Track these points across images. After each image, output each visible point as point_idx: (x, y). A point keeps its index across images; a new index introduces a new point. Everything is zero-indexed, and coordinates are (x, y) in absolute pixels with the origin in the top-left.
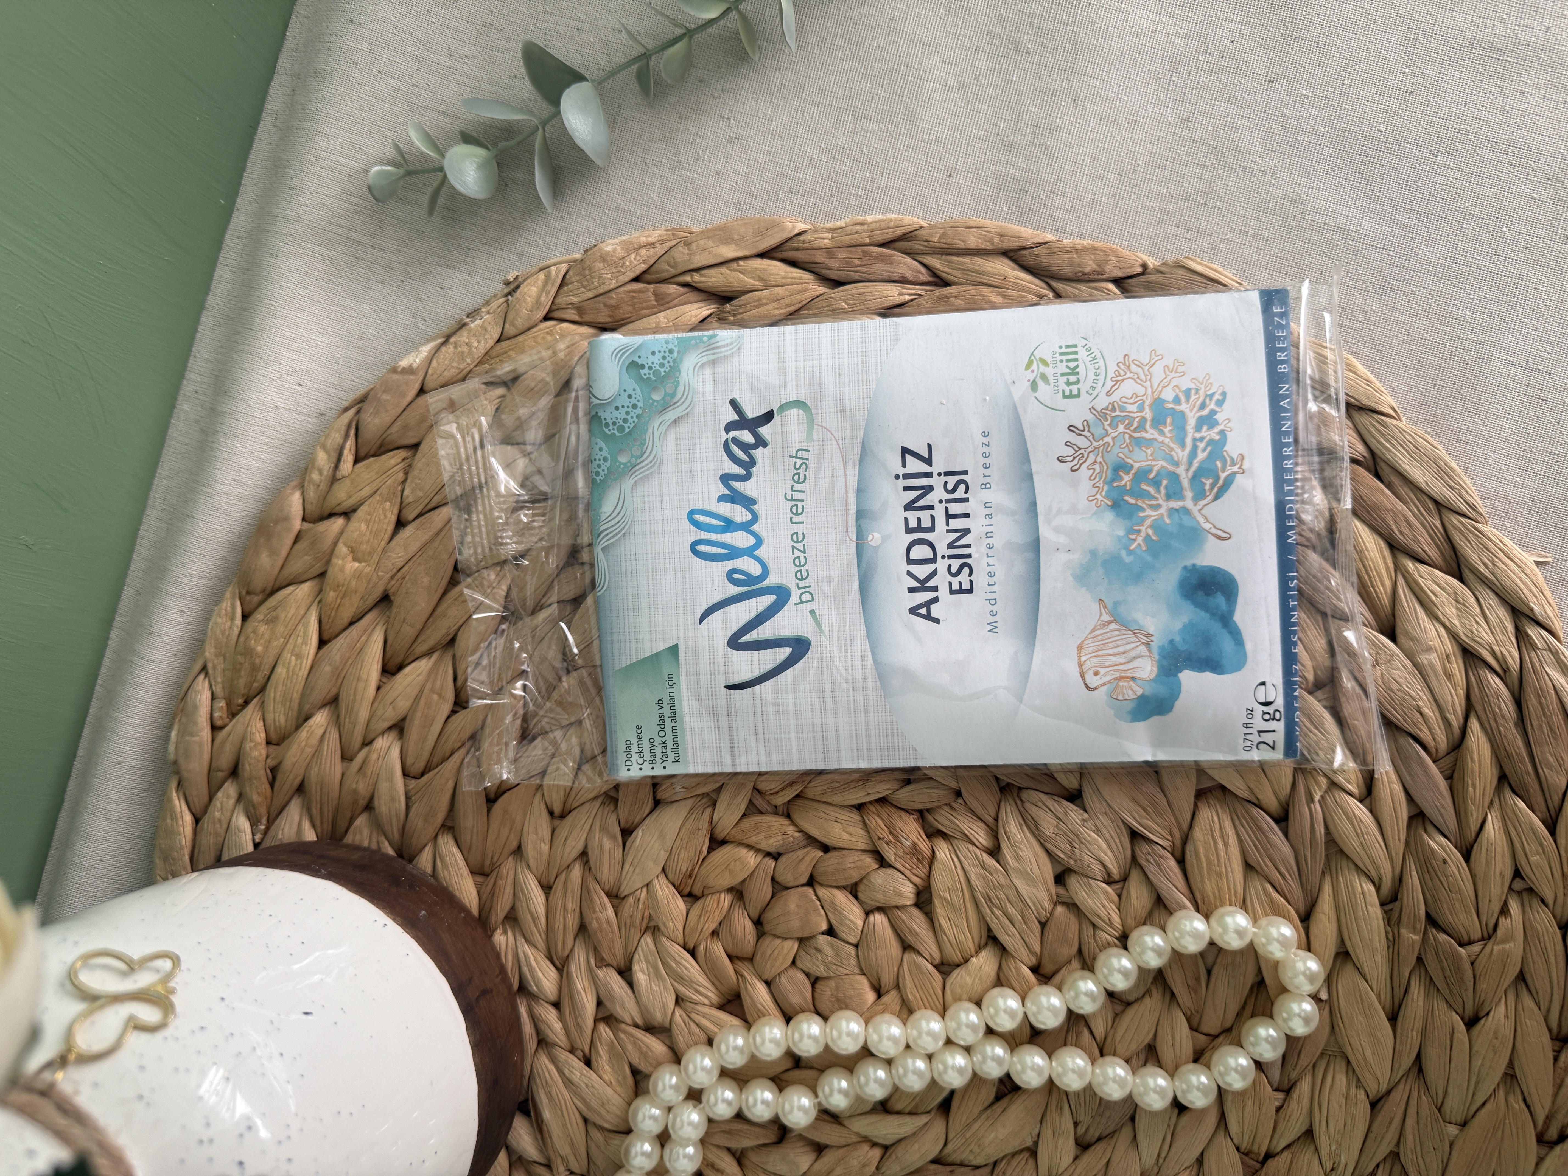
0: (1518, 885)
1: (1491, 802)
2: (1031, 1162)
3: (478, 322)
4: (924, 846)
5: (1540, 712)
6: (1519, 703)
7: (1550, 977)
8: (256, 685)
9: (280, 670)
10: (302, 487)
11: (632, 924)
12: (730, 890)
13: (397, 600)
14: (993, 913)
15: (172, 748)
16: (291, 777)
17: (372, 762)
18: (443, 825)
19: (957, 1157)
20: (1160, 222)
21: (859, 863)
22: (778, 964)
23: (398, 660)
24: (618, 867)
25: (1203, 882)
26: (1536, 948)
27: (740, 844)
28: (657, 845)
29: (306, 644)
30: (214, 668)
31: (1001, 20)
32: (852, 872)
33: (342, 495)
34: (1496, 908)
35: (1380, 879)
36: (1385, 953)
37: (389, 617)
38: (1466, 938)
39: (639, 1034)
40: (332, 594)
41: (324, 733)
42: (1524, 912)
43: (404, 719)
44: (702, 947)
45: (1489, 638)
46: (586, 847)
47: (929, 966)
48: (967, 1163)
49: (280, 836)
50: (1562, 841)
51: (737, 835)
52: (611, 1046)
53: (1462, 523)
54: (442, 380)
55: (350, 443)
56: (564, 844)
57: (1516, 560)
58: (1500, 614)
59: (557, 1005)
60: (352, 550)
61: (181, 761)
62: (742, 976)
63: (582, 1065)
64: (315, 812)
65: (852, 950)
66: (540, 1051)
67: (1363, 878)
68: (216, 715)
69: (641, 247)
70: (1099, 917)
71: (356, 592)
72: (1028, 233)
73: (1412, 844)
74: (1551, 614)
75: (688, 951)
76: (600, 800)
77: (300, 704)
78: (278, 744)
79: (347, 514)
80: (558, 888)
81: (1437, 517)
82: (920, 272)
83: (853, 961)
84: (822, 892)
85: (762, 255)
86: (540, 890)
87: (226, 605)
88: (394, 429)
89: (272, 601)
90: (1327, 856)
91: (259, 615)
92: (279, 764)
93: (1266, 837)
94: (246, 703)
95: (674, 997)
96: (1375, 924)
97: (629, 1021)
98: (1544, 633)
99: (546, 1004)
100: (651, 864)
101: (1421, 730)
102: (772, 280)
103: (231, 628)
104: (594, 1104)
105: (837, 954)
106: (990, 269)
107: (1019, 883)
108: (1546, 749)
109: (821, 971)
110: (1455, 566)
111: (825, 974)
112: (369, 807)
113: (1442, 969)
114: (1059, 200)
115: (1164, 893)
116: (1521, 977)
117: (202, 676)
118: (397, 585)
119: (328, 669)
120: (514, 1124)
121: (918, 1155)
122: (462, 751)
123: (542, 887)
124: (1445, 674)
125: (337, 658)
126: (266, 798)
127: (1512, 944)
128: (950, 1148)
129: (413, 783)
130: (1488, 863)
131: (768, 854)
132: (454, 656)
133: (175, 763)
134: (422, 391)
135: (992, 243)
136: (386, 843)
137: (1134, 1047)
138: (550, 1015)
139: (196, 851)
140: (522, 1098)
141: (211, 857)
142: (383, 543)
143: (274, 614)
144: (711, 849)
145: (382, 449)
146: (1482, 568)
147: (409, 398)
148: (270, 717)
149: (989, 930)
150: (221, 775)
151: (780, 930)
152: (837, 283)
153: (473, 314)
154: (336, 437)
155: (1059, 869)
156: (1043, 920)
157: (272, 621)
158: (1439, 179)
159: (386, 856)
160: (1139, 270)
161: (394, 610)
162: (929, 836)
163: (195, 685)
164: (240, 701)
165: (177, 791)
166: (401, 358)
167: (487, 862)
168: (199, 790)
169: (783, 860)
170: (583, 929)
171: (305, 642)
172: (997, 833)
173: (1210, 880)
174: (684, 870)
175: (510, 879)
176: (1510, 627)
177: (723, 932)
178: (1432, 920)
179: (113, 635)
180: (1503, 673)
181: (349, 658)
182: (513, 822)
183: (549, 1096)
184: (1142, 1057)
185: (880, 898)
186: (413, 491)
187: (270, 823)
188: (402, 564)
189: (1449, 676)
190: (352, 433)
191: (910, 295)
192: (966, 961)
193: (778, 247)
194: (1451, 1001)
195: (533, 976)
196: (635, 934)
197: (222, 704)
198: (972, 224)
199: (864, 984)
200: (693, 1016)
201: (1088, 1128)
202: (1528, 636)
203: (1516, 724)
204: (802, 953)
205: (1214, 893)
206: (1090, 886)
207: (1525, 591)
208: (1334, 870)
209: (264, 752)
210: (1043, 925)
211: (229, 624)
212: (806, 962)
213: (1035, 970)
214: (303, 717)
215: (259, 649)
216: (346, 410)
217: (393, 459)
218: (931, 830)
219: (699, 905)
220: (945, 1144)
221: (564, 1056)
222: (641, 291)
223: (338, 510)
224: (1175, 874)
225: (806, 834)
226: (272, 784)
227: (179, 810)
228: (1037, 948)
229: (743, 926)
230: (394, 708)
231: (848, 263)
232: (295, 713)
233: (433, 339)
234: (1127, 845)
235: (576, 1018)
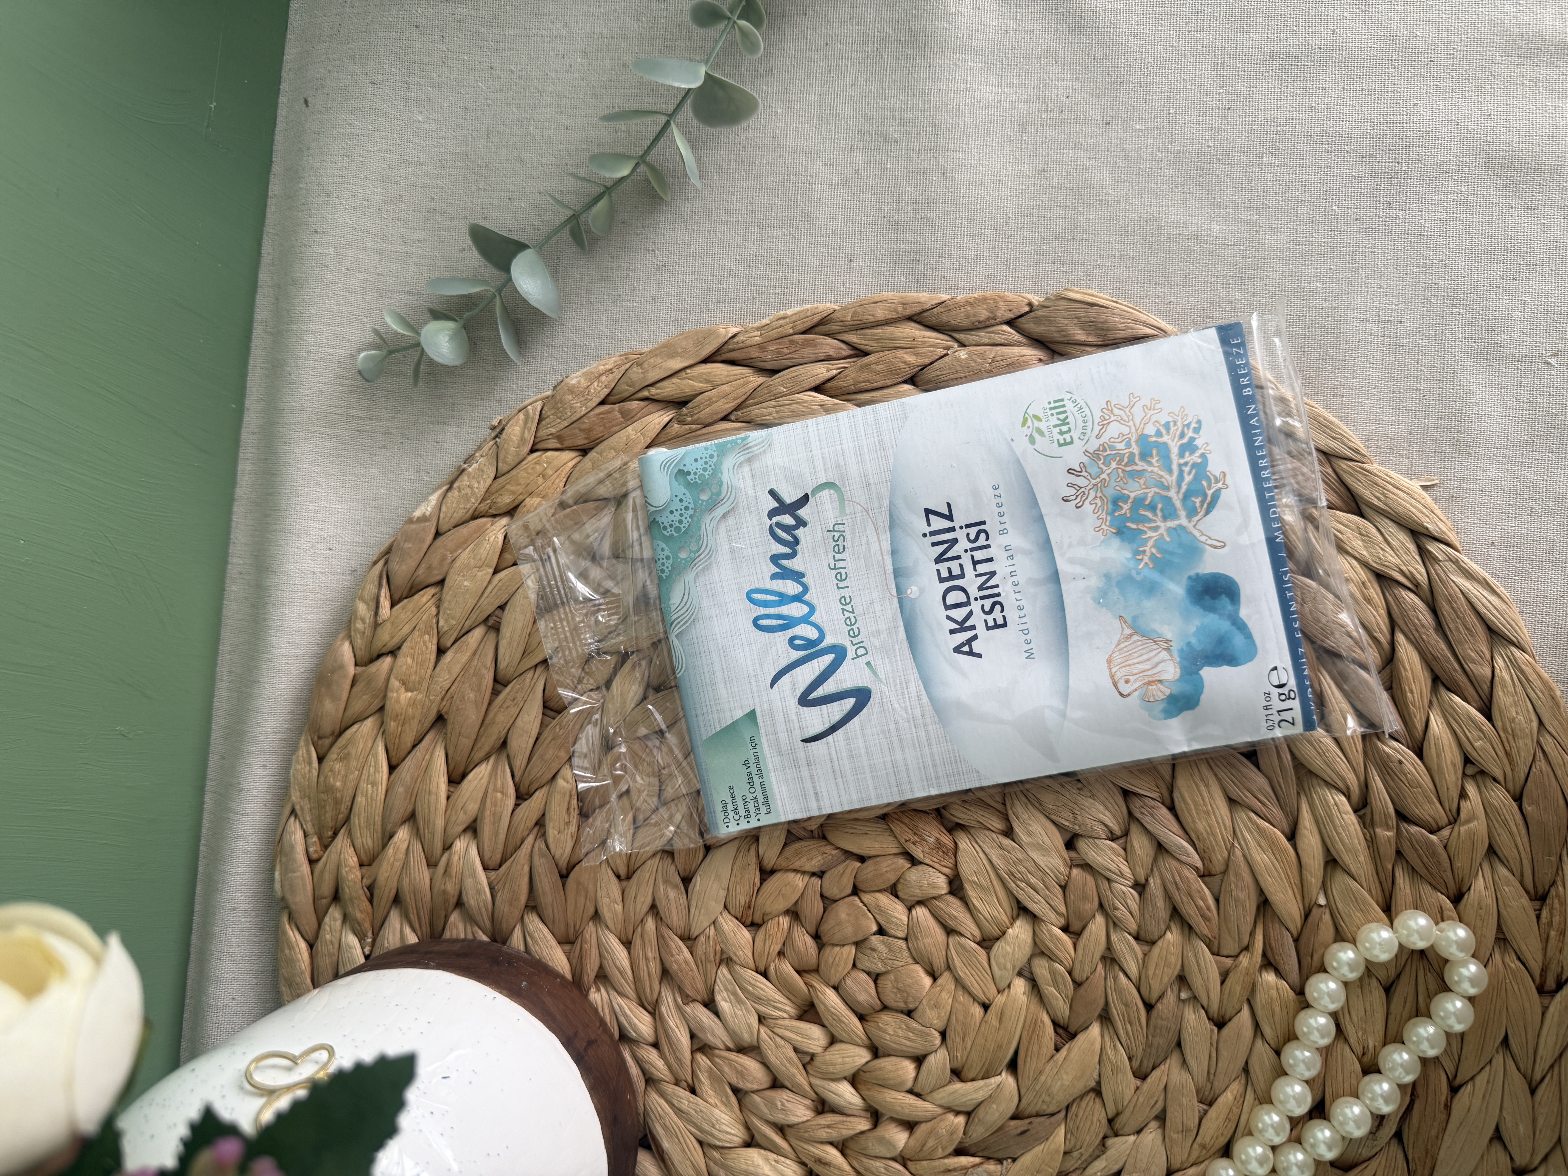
0: (1470, 770)
1: (1431, 702)
2: (1098, 1100)
3: (475, 466)
4: (946, 839)
5: (1454, 616)
6: (1434, 610)
7: (1516, 845)
8: (341, 816)
9: (360, 799)
10: (349, 637)
11: (708, 960)
12: (787, 912)
13: (450, 718)
14: (1018, 886)
15: (277, 886)
16: (387, 891)
17: (455, 863)
18: (526, 906)
19: (1032, 1110)
20: (1037, 263)
21: (893, 866)
22: (840, 969)
23: (461, 770)
24: (685, 912)
25: (1194, 821)
26: (1498, 822)
27: (787, 870)
28: (715, 886)
29: (379, 772)
30: (302, 809)
31: (868, 118)
32: (889, 875)
33: (385, 637)
34: (1455, 794)
35: (1348, 788)
36: (1366, 853)
37: (446, 734)
38: (1435, 826)
39: (733, 1056)
40: (393, 724)
41: (408, 846)
42: (1480, 792)
43: (475, 820)
44: (772, 968)
45: (1395, 560)
46: (654, 900)
47: (973, 944)
48: (1042, 1113)
49: (386, 945)
50: (1499, 724)
51: (783, 863)
52: (710, 1072)
53: (1350, 466)
54: (453, 522)
55: (384, 592)
56: (635, 902)
57: (1403, 488)
58: (1402, 539)
59: (656, 1045)
60: (404, 683)
61: (288, 896)
62: (812, 986)
63: (688, 1093)
64: (413, 917)
65: (902, 944)
66: (649, 1089)
67: (1333, 791)
68: (311, 850)
69: (601, 375)
70: (1110, 871)
71: (413, 718)
72: (925, 297)
73: (1370, 752)
74: (1445, 529)
75: (761, 974)
76: (658, 856)
77: (382, 825)
78: (369, 865)
79: (393, 652)
80: (637, 942)
81: (1328, 466)
82: (841, 349)
83: (906, 954)
84: (866, 898)
85: (705, 361)
86: (622, 946)
87: (302, 752)
88: (421, 571)
89: (342, 741)
90: (1298, 778)
91: (333, 755)
92: (374, 881)
93: (1240, 772)
94: (335, 834)
95: (756, 1017)
96: (1352, 829)
97: (721, 1046)
98: (1442, 546)
99: (646, 1046)
100: (713, 903)
101: (1354, 652)
102: (718, 380)
103: (310, 771)
104: (706, 1127)
105: (890, 950)
106: (899, 334)
107: (1035, 855)
108: (1467, 646)
109: (880, 967)
110: (1353, 504)
111: (883, 970)
112: (459, 903)
113: (1420, 857)
114: (947, 262)
115: (1162, 839)
116: (1492, 851)
117: (292, 819)
118: (448, 705)
119: (401, 790)
120: (638, 1159)
121: (997, 1115)
122: (531, 838)
123: (623, 943)
124: (1365, 599)
125: (408, 779)
126: (368, 913)
127: (1475, 823)
128: (1024, 1102)
129: (493, 875)
130: (1438, 755)
131: (813, 874)
132: (508, 757)
133: (283, 899)
134: (438, 534)
135: (898, 313)
136: (480, 933)
137: (1166, 979)
138: (652, 1056)
139: (315, 973)
140: (641, 1135)
141: (330, 973)
142: (429, 671)
143: (346, 751)
144: (762, 881)
145: (413, 590)
146: (1375, 502)
147: (428, 543)
148: (358, 842)
149: (1018, 902)
150: (325, 901)
151: (836, 939)
152: (774, 372)
153: (469, 459)
154: (371, 588)
155: (1068, 836)
156: (1063, 884)
157: (345, 758)
158: (1269, 177)
159: (481, 943)
160: (1027, 309)
161: (449, 727)
162: (950, 831)
163: (288, 827)
164: (330, 833)
165: (289, 923)
166: (415, 509)
167: (571, 931)
168: (308, 919)
169: (827, 876)
170: (665, 973)
171: (377, 770)
172: (1007, 815)
173: (1200, 819)
174: (743, 903)
175: (594, 941)
176: (1412, 547)
177: (788, 952)
178: (1402, 816)
179: (207, 798)
180: (1415, 588)
181: (418, 776)
182: (587, 891)
183: (665, 1128)
184: (1176, 988)
185: (918, 893)
186: (446, 621)
187: (375, 935)
188: (448, 686)
189: (1369, 600)
190: (384, 581)
191: (837, 369)
192: (1004, 933)
193: (717, 352)
194: (1434, 883)
195: (630, 1023)
196: (711, 967)
197: (315, 839)
198: (877, 299)
199: (919, 972)
200: (776, 1030)
201: (1141, 1061)
202: (1430, 552)
203: (1436, 630)
204: (860, 955)
205: (1206, 830)
206: (1097, 845)
207: (1418, 514)
208: (1307, 788)
209: (359, 874)
210: (1064, 888)
211: (307, 768)
212: (865, 962)
213: (1065, 929)
214: (388, 836)
215: (338, 784)
216: (375, 563)
217: (425, 597)
218: (950, 825)
219: (762, 931)
220: (1020, 1100)
221: (670, 1089)
222: (608, 412)
223: (385, 650)
224: (1168, 820)
225: (842, 850)
226: (371, 901)
227: (294, 939)
228: (1062, 909)
229: (804, 941)
230: (465, 812)
231: (778, 353)
232: (380, 834)
233: (439, 487)
234: (1121, 802)
235: (675, 1053)
